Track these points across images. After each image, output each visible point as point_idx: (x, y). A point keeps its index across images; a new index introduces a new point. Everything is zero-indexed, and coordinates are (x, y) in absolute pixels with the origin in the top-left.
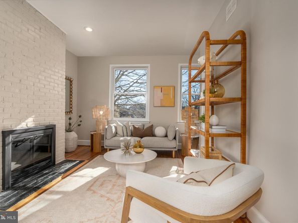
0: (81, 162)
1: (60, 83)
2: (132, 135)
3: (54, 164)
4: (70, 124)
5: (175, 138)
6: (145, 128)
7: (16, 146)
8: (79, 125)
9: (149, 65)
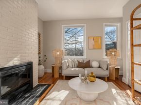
0: (49, 86)
1: (34, 34)
2: (78, 67)
3: (32, 88)
4: (40, 61)
5: (107, 69)
6: (85, 62)
7: (6, 80)
8: (45, 61)
9: (85, 25)
